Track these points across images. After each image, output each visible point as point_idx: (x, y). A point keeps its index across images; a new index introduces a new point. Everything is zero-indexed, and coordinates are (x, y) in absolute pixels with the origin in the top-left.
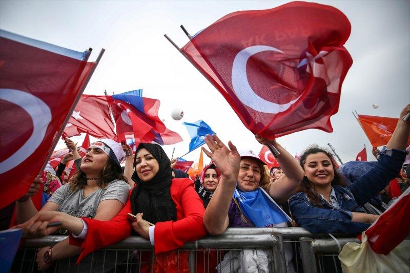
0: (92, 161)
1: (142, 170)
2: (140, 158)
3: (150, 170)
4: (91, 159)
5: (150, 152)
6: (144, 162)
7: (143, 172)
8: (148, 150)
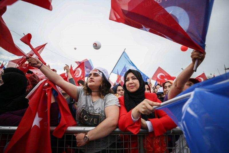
0: (94, 81)
1: (130, 85)
2: (128, 78)
3: (134, 86)
4: (93, 80)
5: (135, 75)
6: (131, 81)
7: (130, 87)
8: (133, 73)
